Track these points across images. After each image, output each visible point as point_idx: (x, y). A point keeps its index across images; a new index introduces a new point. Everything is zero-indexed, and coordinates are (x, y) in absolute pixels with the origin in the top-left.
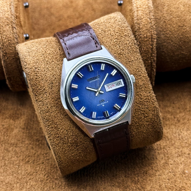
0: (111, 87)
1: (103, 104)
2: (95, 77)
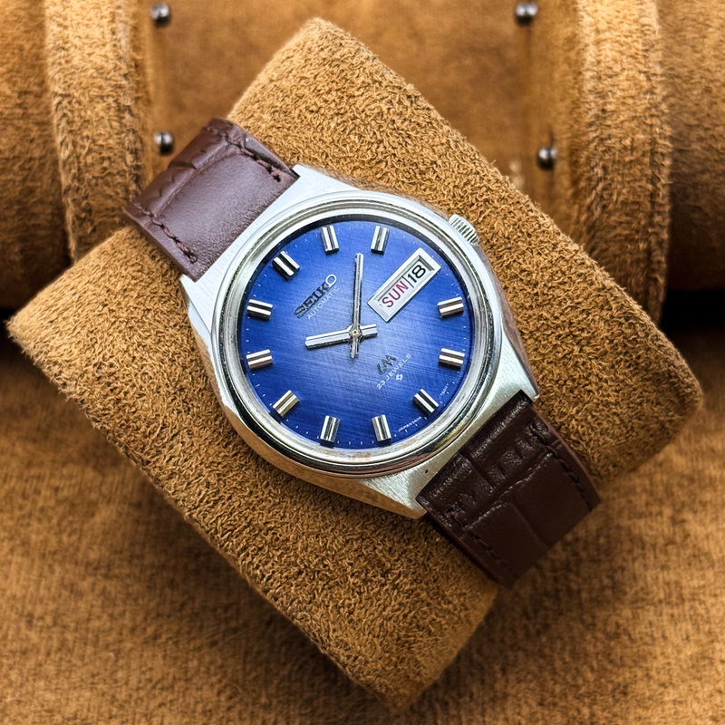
0: (396, 296)
1: (396, 374)
2: (318, 289)
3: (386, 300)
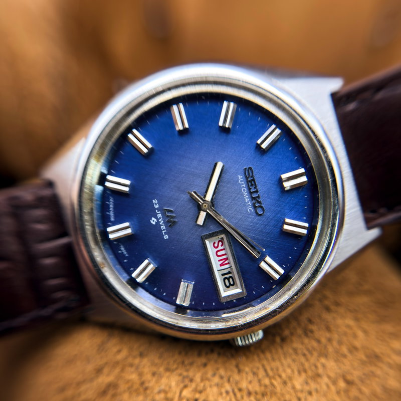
0: (219, 253)
1: (158, 219)
2: (258, 197)
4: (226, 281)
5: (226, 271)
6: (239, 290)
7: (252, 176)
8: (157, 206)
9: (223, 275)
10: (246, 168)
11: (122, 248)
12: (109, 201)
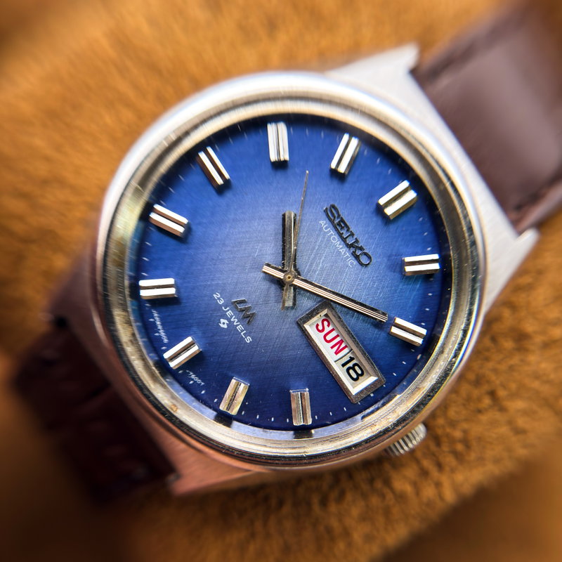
0: (329, 338)
1: (229, 319)
2: (357, 241)
3: (326, 323)
4: (351, 371)
5: (347, 359)
6: (372, 379)
7: (339, 215)
8: (221, 302)
9: (344, 365)
10: (327, 209)
11: (193, 377)
12: (153, 317)
